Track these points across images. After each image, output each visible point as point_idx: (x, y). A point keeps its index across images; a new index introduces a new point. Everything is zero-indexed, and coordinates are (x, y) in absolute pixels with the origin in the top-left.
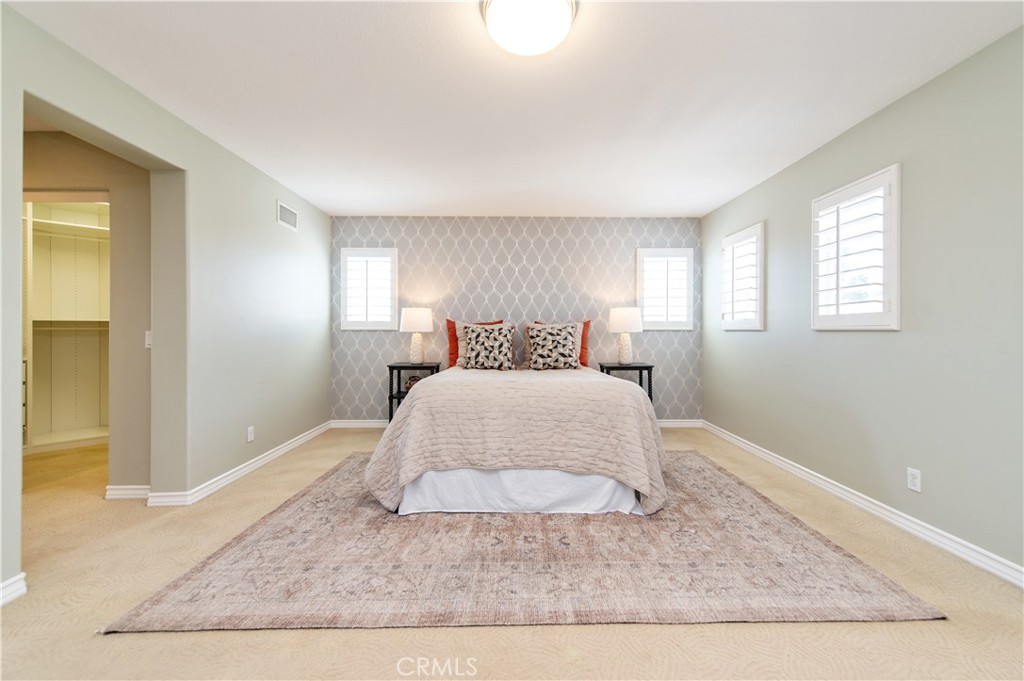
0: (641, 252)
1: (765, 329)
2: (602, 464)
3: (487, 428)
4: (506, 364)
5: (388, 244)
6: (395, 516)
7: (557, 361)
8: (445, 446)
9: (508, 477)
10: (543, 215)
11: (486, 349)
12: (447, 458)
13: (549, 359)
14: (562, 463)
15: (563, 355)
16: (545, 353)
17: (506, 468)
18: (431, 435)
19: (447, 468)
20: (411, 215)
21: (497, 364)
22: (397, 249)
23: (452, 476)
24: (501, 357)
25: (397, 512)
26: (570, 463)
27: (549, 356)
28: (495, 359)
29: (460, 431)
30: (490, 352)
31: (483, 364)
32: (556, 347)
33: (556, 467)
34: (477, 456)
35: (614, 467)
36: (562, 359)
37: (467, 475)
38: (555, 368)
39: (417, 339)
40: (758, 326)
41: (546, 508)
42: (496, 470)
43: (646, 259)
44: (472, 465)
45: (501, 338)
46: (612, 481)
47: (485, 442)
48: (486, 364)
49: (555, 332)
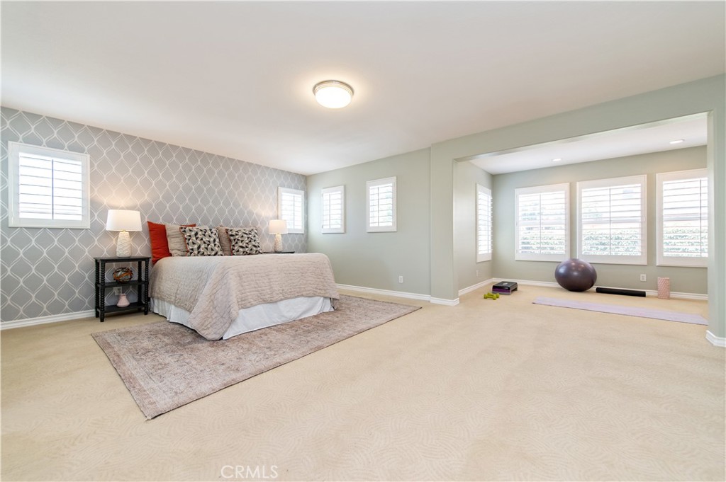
0: (281, 189)
1: (345, 232)
2: (319, 291)
3: (272, 280)
4: (220, 253)
5: (75, 149)
6: (220, 342)
7: (251, 250)
8: (249, 294)
9: (282, 305)
10: (214, 153)
11: (205, 243)
12: (252, 300)
13: (247, 249)
14: (304, 293)
15: (255, 246)
16: (244, 245)
17: (282, 300)
18: (241, 288)
19: (252, 305)
20: (105, 128)
21: (213, 253)
22: (89, 156)
23: (253, 310)
24: (216, 248)
25: (222, 339)
26: (308, 292)
27: (247, 247)
28: (212, 250)
29: (257, 284)
30: (208, 245)
31: (203, 253)
32: (250, 241)
33: (302, 296)
34: (268, 296)
35: (323, 292)
36: (254, 248)
37: (261, 308)
38: (250, 254)
39: (124, 236)
40: (343, 232)
41: (298, 317)
42: (276, 302)
43: (283, 194)
44: (265, 302)
45: (213, 235)
46: (322, 298)
47: (272, 288)
48: (205, 253)
49: (247, 232)
